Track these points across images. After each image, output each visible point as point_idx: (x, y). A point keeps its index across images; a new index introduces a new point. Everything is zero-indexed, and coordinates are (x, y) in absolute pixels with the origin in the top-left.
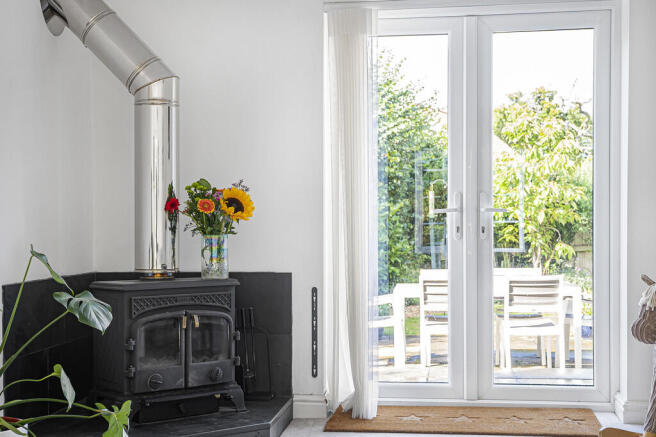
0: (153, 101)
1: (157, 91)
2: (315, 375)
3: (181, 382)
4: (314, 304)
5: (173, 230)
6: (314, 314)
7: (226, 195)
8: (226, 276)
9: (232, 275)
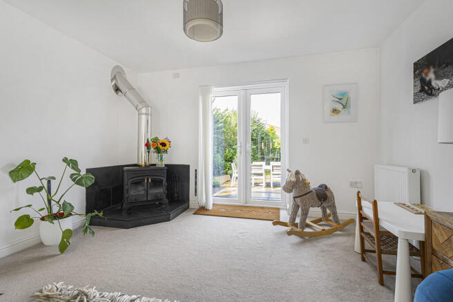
0: (142, 114)
1: (144, 111)
2: (196, 195)
3: (145, 199)
4: (196, 174)
5: (149, 152)
6: (196, 177)
7: (160, 142)
8: (163, 166)
9: (166, 165)
